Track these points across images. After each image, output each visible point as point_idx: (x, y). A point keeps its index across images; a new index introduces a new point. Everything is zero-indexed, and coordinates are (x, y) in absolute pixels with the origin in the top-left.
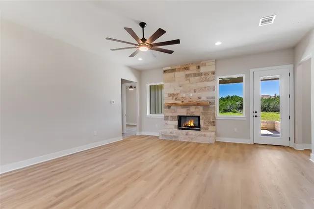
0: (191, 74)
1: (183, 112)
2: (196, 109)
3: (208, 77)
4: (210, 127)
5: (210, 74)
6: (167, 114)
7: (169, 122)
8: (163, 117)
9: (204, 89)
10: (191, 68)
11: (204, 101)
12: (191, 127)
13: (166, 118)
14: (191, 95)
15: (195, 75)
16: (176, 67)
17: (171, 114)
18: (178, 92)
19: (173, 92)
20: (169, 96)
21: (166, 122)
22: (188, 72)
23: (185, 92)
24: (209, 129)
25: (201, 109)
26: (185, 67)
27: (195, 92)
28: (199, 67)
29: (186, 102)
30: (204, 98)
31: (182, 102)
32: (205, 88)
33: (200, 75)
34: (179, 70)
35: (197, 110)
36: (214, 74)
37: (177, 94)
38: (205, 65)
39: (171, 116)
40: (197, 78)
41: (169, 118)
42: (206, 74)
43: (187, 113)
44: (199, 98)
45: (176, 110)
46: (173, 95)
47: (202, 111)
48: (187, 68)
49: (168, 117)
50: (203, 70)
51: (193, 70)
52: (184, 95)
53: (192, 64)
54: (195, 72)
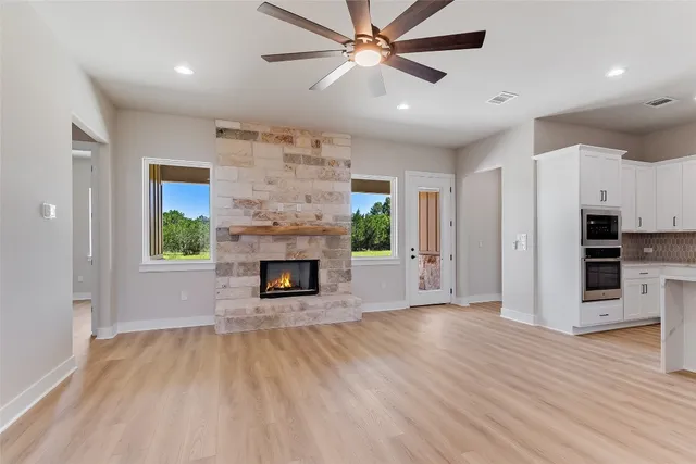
0: (299, 156)
1: (276, 251)
2: (310, 242)
3: (338, 170)
4: (340, 285)
5: (342, 165)
6: (228, 258)
7: (234, 281)
8: (214, 268)
9: (328, 197)
10: (299, 141)
11: (328, 224)
12: (286, 288)
13: (223, 269)
14: (299, 207)
15: (308, 160)
16: (259, 129)
17: (242, 258)
18: (264, 196)
19: (249, 195)
20: (235, 206)
21: (222, 281)
22: (290, 150)
23: (282, 200)
24: (340, 290)
25: (322, 242)
26: (285, 134)
27: (309, 201)
28: (317, 144)
29: (285, 225)
30: (328, 219)
31: (275, 224)
32: (330, 194)
33: (320, 162)
34: (267, 137)
35: (313, 245)
36: (349, 166)
37: (261, 203)
38: (330, 141)
39: (242, 264)
40: (313, 168)
41: (235, 269)
42: (333, 163)
43: (289, 254)
44: (318, 217)
45: (255, 246)
46: (249, 203)
47: (325, 248)
48: (288, 140)
49: (230, 265)
50: (327, 151)
51: (302, 147)
52: (281, 207)
53: (302, 131)
54: (309, 152)
